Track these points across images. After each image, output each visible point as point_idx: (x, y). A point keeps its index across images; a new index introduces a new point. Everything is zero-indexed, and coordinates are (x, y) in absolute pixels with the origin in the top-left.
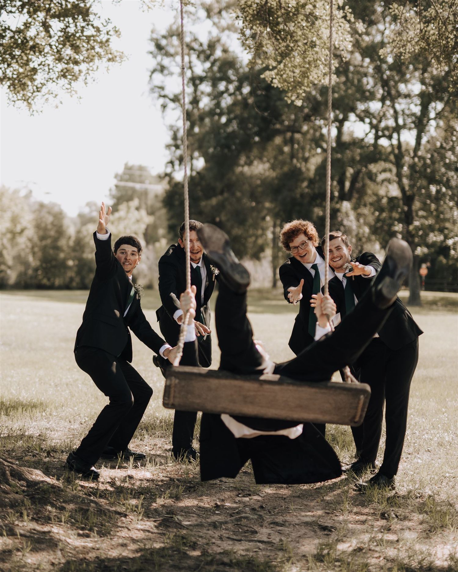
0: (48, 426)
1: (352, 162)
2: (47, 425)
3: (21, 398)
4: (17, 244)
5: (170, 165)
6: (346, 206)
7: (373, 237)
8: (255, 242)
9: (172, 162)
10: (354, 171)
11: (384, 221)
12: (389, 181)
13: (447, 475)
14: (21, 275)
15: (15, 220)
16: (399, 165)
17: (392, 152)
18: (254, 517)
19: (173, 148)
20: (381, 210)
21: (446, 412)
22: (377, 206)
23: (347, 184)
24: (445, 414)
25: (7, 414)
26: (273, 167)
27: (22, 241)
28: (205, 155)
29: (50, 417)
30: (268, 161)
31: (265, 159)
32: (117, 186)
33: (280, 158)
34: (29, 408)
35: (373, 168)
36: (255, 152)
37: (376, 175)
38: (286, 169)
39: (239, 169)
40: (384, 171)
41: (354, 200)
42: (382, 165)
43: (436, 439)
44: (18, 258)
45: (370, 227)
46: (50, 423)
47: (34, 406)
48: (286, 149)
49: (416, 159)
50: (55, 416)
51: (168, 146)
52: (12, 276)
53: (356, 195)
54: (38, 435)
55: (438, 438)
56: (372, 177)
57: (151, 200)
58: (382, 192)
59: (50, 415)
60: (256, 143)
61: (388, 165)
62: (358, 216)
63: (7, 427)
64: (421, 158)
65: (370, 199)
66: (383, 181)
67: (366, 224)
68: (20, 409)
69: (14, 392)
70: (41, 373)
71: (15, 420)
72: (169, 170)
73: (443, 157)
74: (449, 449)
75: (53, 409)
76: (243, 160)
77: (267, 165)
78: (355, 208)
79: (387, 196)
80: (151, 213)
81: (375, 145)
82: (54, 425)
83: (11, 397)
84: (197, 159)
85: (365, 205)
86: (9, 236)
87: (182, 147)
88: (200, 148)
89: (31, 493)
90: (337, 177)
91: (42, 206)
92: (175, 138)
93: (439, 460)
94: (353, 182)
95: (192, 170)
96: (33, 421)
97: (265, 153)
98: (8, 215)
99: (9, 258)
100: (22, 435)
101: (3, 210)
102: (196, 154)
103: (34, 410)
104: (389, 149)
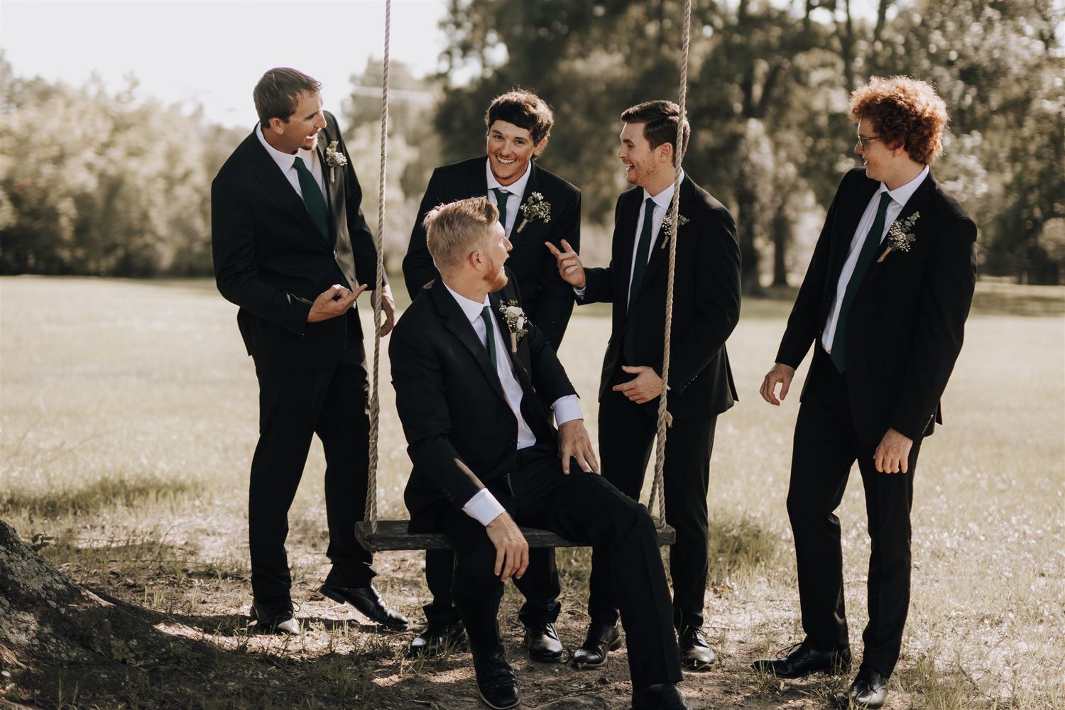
0: (204, 525)
1: (766, 51)
2: (203, 522)
3: (157, 473)
4: (176, 199)
5: (447, 56)
6: (755, 127)
7: (803, 183)
8: (596, 194)
9: (449, 53)
10: (770, 66)
11: (822, 154)
12: (831, 84)
13: (953, 613)
14: (181, 253)
15: (172, 156)
16: (847, 54)
17: (837, 33)
18: (586, 702)
19: (452, 27)
20: (817, 134)
21: (942, 493)
22: (810, 128)
23: (757, 91)
24: (942, 497)
25: (129, 504)
26: (628, 61)
27: (184, 192)
28: (507, 39)
29: (210, 508)
30: (619, 50)
31: (614, 46)
32: (354, 97)
33: (640, 44)
34: (171, 494)
35: (802, 60)
36: (596, 32)
37: (807, 73)
38: (649, 63)
39: (564, 66)
40: (823, 65)
41: (769, 117)
42: (816, 56)
43: (928, 544)
44: (179, 224)
45: (798, 165)
46: (208, 520)
47: (180, 489)
48: (652, 29)
49: (879, 46)
50: (218, 506)
51: (443, 25)
52: (166, 256)
53: (771, 110)
54: (183, 542)
55: (931, 542)
56: (799, 77)
57: (413, 120)
58: (818, 103)
59: (210, 503)
60: (597, 18)
61: (829, 57)
62: (777, 146)
63: (125, 528)
64: (887, 43)
65: (795, 116)
66: (820, 85)
67: (791, 159)
68: (152, 495)
69: (144, 461)
70: (201, 426)
71: (141, 516)
72: (444, 67)
73: (925, 42)
74: (953, 564)
75: (215, 493)
76: (572, 49)
77: (618, 58)
78: (771, 132)
79: (827, 112)
80: (414, 141)
81: (806, 21)
82: (215, 523)
83: (139, 470)
84: (493, 46)
85: (788, 127)
86: (161, 184)
87: (468, 25)
88: (499, 27)
89: (152, 661)
90: (739, 78)
91: (219, 130)
92: (454, 10)
93: (936, 585)
94: (768, 87)
95: (484, 66)
96: (177, 516)
97: (614, 36)
98: (160, 149)
99: (160, 221)
100: (153, 543)
101: (151, 138)
102: (492, 37)
103: (179, 494)
104: (832, 29)
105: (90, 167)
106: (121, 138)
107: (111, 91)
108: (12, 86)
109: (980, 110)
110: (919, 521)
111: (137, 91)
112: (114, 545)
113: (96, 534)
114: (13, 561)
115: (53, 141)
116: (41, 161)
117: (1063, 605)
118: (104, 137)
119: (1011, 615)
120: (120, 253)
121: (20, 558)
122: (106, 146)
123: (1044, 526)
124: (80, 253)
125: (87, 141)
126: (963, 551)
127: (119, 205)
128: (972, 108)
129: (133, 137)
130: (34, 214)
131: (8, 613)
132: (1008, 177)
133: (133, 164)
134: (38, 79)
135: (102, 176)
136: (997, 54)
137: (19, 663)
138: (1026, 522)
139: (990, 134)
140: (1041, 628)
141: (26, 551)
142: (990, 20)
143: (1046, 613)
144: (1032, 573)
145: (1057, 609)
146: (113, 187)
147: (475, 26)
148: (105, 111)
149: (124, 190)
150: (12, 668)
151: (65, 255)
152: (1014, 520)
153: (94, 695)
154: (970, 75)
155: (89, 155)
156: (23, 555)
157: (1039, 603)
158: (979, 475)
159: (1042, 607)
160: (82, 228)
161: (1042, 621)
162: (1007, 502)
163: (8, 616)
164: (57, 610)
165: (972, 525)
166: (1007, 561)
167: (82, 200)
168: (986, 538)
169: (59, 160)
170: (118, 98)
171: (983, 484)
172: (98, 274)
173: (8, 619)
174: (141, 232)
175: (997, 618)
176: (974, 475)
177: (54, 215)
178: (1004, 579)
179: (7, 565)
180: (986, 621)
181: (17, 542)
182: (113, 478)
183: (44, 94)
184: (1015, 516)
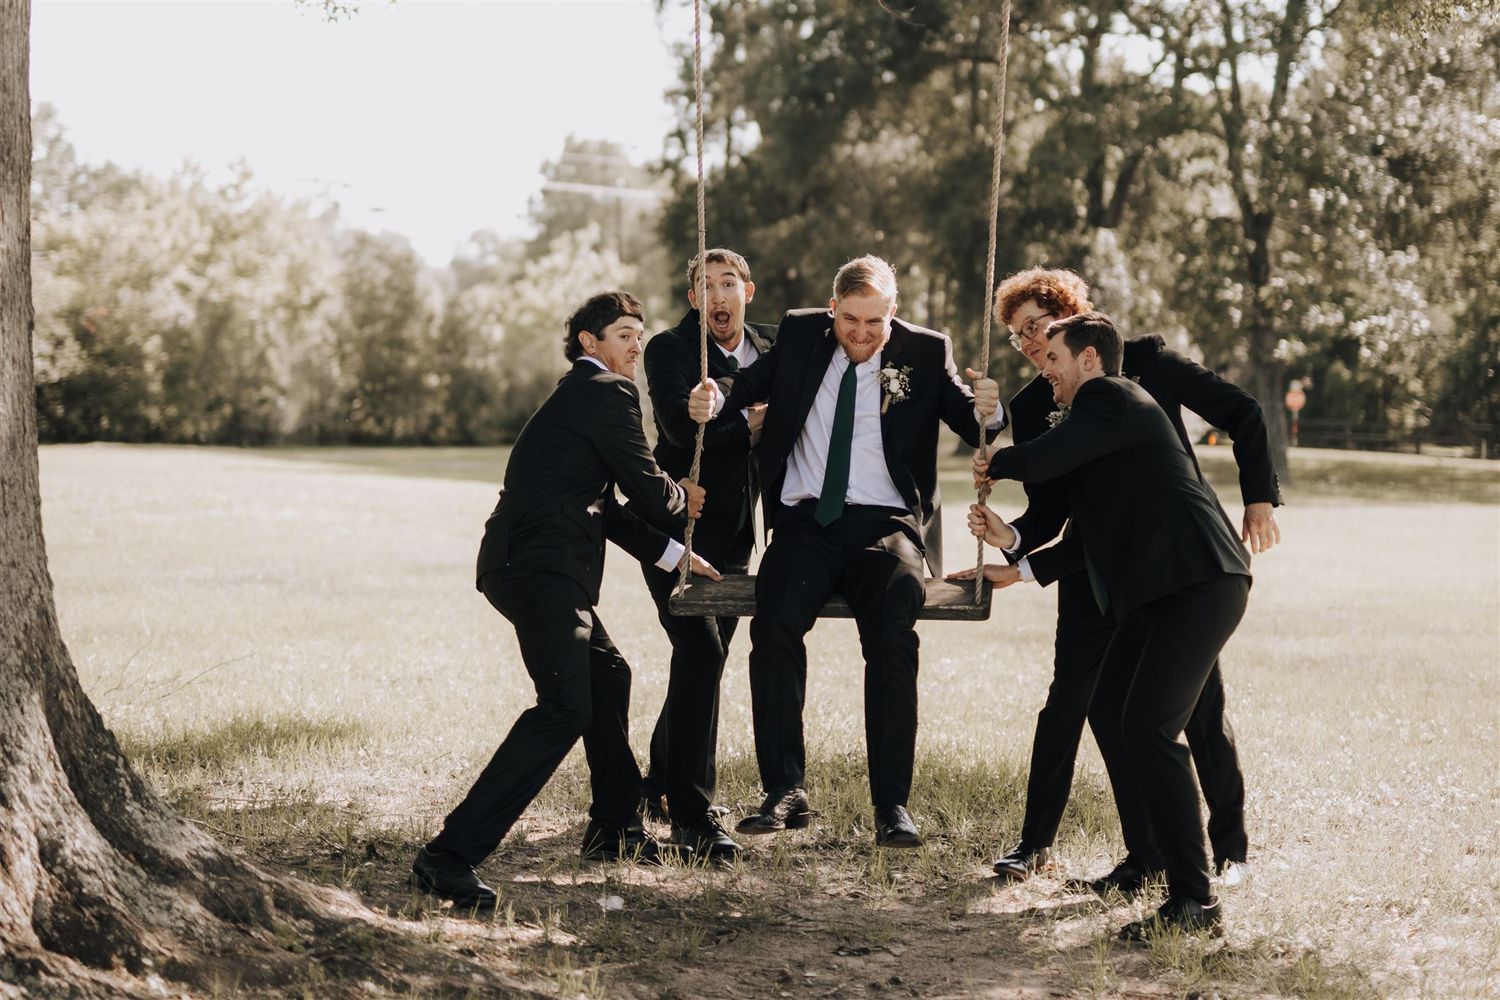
0: (371, 781)
1: (1122, 132)
2: (370, 779)
3: (305, 713)
4: (301, 335)
5: (676, 140)
6: (1106, 239)
7: (1172, 317)
9: (680, 135)
10: (1126, 155)
11: (1198, 277)
12: (1209, 179)
13: (1351, 899)
14: (311, 410)
15: (296, 275)
16: (1234, 139)
17: (1218, 108)
19: (684, 100)
20: (1192, 250)
21: (1348, 744)
22: (1182, 240)
23: (1109, 188)
24: (1346, 749)
25: (271, 754)
26: (928, 146)
27: (314, 326)
28: (762, 117)
29: (378, 760)
30: (916, 131)
31: (908, 126)
32: (546, 193)
33: (945, 122)
34: (326, 738)
35: (1172, 146)
36: (884, 107)
37: (1179, 167)
38: (959, 150)
39: (843, 152)
40: (1199, 154)
41: (1125, 226)
42: (1192, 140)
43: (1324, 811)
44: (305, 370)
45: (1166, 292)
46: (377, 776)
47: (339, 733)
48: (961, 101)
49: (1277, 126)
50: (389, 757)
51: (671, 95)
52: (290, 414)
53: (1129, 214)
54: (346, 804)
55: (1328, 809)
56: (1167, 169)
57: (629, 226)
58: (1193, 206)
59: (378, 754)
60: (885, 87)
61: (1208, 141)
62: (1136, 265)
63: (269, 785)
64: (1288, 123)
65: (1162, 223)
66: (1195, 180)
67: (1154, 283)
68: (303, 742)
69: (288, 698)
70: (357, 650)
71: (290, 767)
72: (673, 153)
73: (1342, 121)
74: (1356, 837)
75: (384, 740)
76: (853, 127)
77: (914, 141)
78: (1128, 246)
79: (1205, 216)
80: (630, 258)
81: (1177, 92)
82: (385, 779)
83: (282, 710)
84: (742, 127)
85: (1152, 239)
86: (283, 314)
87: (707, 97)
88: (749, 100)
89: (325, 949)
90: (1083, 172)
91: (363, 240)
92: (688, 74)
93: (1332, 863)
94: (1123, 182)
95: (729, 152)
96: (335, 770)
97: (909, 112)
98: (280, 264)
99: (281, 368)
100: (308, 804)
101: (267, 251)
102: (740, 114)
103: (337, 742)
104: (1211, 102)
105: (184, 289)
106: (224, 251)
107: (211, 185)
108: (74, 177)
109: (1419, 214)
110: (1313, 781)
111: (248, 186)
112: (257, 807)
113: (232, 792)
114: (149, 821)
115: (132, 255)
116: (117, 285)
117: (1496, 888)
118: (202, 248)
119: (1426, 901)
120: (227, 410)
121: (158, 819)
122: (206, 260)
123: (1480, 788)
124: (172, 411)
125: (178, 253)
126: (1370, 820)
127: (226, 344)
128: (1406, 212)
129: (243, 247)
130: (109, 357)
131: (145, 886)
132: (1461, 306)
133: (243, 287)
134: (109, 168)
135: (202, 303)
136: (1440, 137)
137: (162, 950)
138: (1456, 783)
139: (1431, 249)
140: (1465, 920)
141: (165, 809)
142: (1432, 91)
143: (1474, 900)
144: (1457, 849)
145: (1487, 894)
146: (219, 320)
147: (716, 98)
148: (202, 212)
149: (233, 324)
150: (153, 955)
151: (154, 414)
152: (1440, 780)
153: (255, 990)
154: (1403, 166)
155: (182, 274)
156: (162, 814)
157: (1464, 886)
158: (1398, 721)
159: (1467, 893)
160: (173, 378)
161: (1467, 910)
162: (1432, 758)
163: (145, 890)
164: (206, 884)
165: (1383, 786)
166: (1427, 834)
167: (174, 338)
168: (1401, 803)
169: (143, 281)
170: (222, 193)
171: (1404, 732)
172: (196, 441)
173: (145, 895)
174: (257, 383)
175: (1408, 905)
176: (1392, 719)
177: (136, 357)
178: (1422, 857)
179: (143, 827)
180: (1394, 910)
181: (154, 798)
182: (248, 720)
183: (119, 188)
184: (1444, 774)
